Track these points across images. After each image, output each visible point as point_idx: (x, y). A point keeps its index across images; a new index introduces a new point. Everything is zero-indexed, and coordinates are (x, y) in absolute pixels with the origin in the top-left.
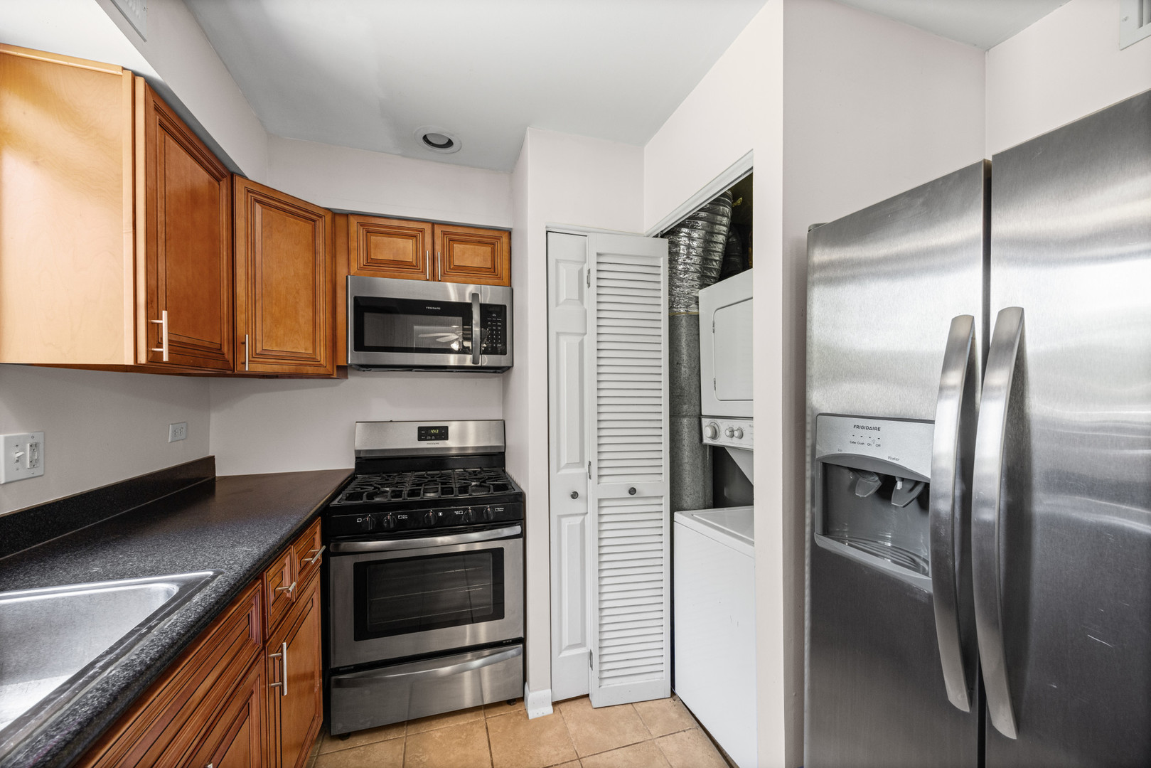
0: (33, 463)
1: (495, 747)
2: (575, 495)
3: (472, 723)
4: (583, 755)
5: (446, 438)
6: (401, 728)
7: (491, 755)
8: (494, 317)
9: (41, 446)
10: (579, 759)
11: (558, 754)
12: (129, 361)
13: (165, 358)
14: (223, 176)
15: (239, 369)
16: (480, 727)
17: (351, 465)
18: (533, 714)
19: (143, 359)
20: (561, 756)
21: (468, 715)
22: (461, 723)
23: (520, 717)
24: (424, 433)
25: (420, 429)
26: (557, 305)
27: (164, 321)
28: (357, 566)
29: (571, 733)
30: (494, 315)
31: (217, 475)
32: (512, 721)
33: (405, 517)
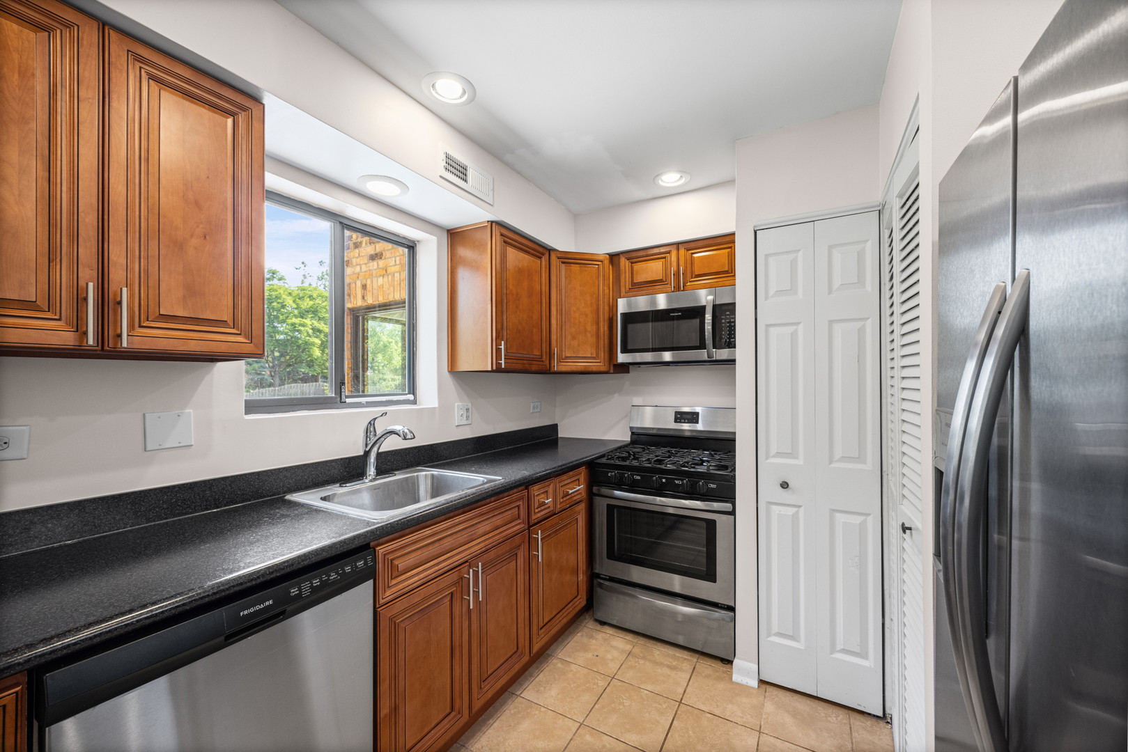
0: (467, 418)
1: (694, 683)
2: (785, 485)
3: (685, 659)
4: (766, 731)
5: (697, 422)
6: (636, 636)
7: (687, 686)
8: (728, 315)
9: (470, 410)
10: (760, 732)
11: (743, 717)
12: (490, 369)
13: (503, 367)
14: (543, 254)
15: (552, 369)
16: (689, 664)
17: (627, 438)
18: (736, 677)
19: (494, 368)
20: (744, 720)
21: (686, 652)
22: (678, 655)
23: (725, 675)
24: (680, 417)
25: (677, 413)
26: (766, 298)
27: (502, 347)
28: (609, 506)
29: (765, 710)
30: (728, 313)
31: (559, 436)
32: (717, 674)
33: (639, 478)
